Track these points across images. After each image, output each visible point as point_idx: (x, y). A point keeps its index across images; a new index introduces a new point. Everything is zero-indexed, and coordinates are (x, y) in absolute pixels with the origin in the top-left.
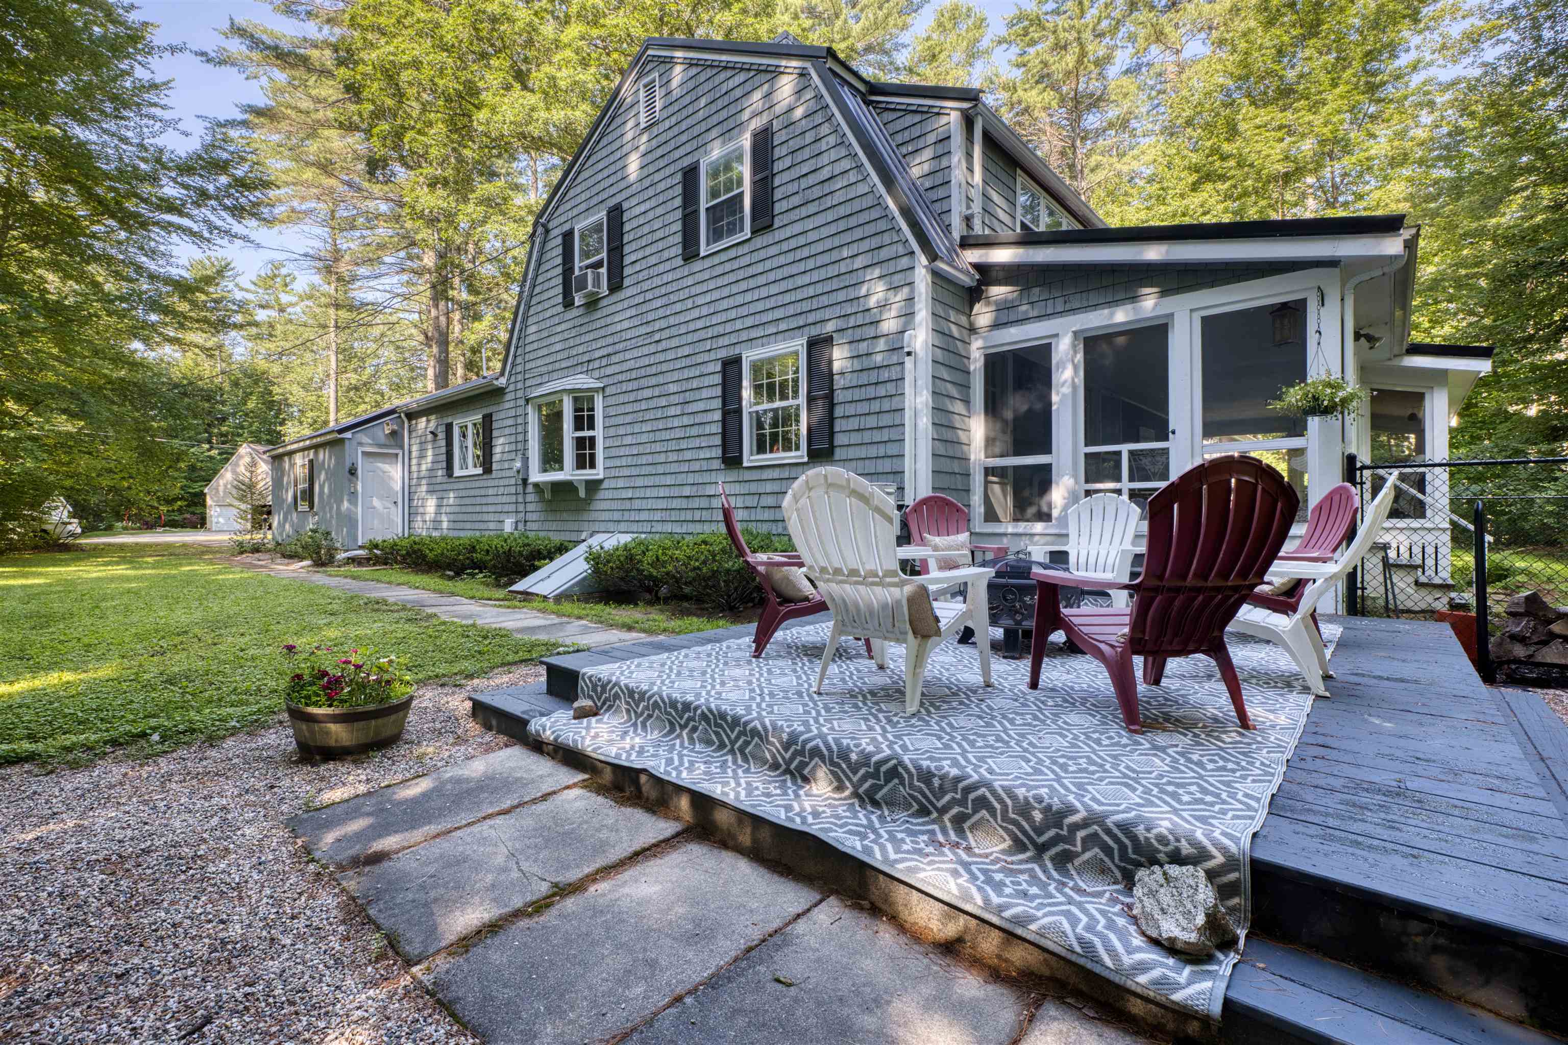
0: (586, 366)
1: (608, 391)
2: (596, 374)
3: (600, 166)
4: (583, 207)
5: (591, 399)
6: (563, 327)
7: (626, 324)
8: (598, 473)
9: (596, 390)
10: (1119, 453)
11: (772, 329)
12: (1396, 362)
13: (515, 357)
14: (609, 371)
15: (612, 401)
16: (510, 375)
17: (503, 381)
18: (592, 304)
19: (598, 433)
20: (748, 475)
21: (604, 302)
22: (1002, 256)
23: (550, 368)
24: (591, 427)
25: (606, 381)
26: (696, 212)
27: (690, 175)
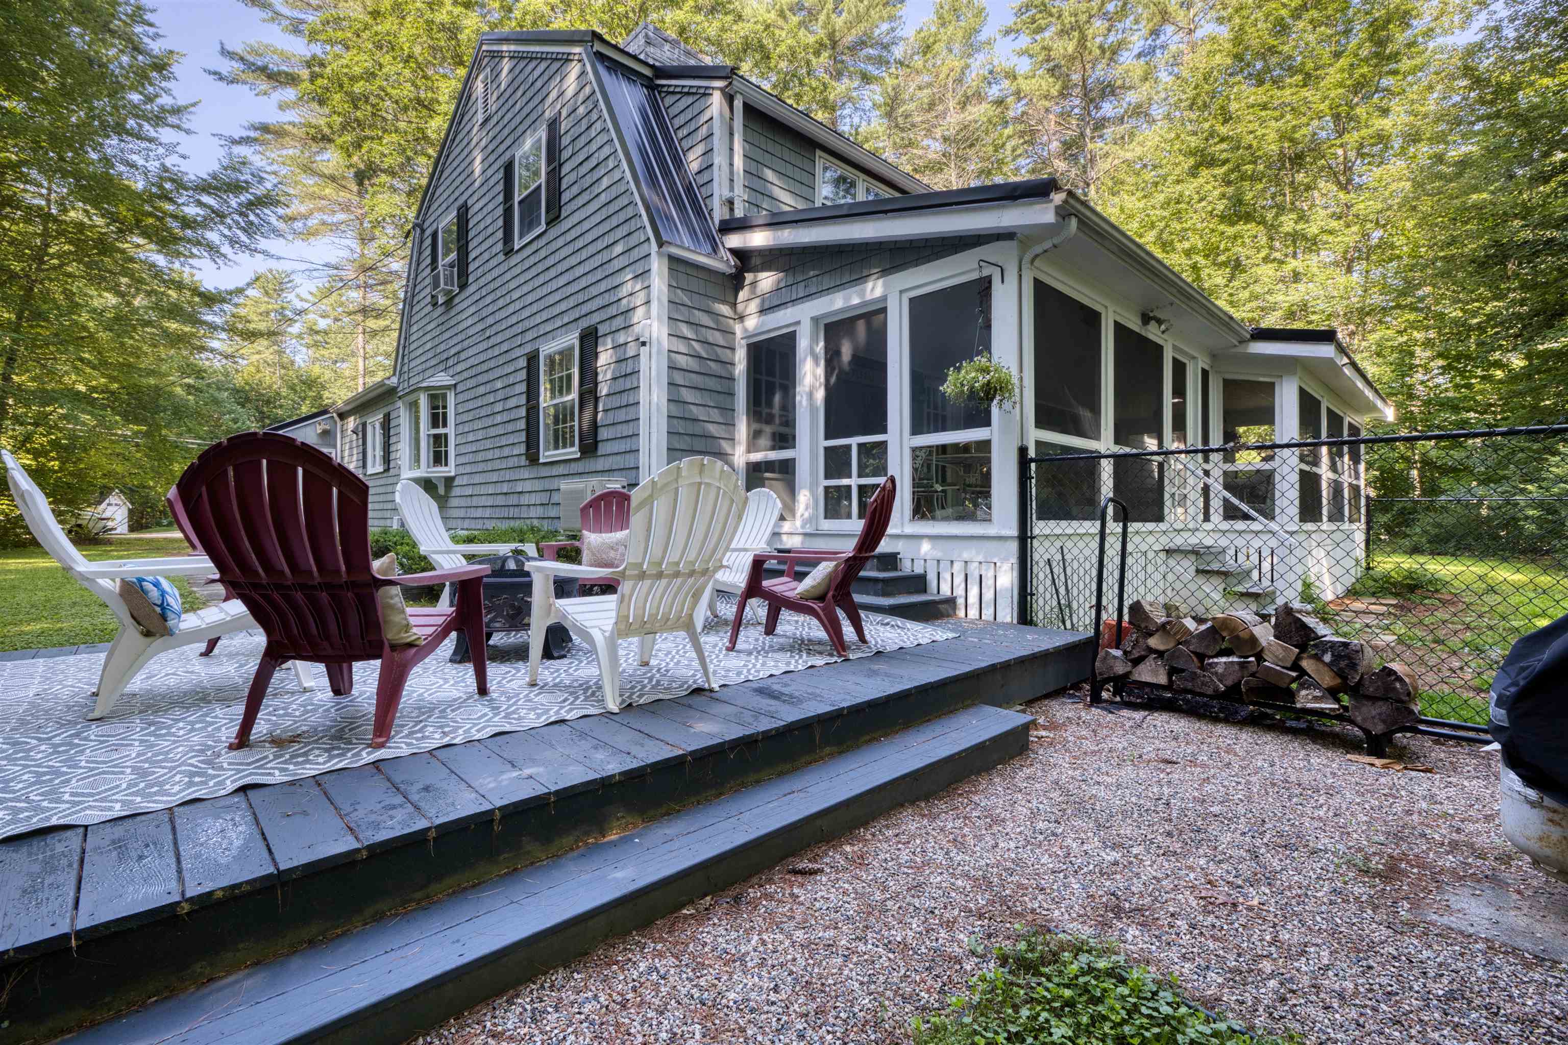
0: (444, 364)
1: (460, 388)
2: (451, 372)
3: (455, 164)
4: (444, 206)
5: (444, 397)
6: (432, 325)
7: (470, 322)
8: (450, 470)
9: (448, 387)
10: (848, 447)
11: (559, 323)
12: (1241, 349)
13: (403, 356)
14: (459, 368)
15: (461, 398)
16: (400, 375)
17: (394, 380)
18: (449, 303)
19: (450, 430)
20: (545, 471)
21: (457, 300)
22: (758, 239)
23: (424, 366)
24: (445, 425)
25: (458, 378)
26: (512, 206)
27: (509, 168)
